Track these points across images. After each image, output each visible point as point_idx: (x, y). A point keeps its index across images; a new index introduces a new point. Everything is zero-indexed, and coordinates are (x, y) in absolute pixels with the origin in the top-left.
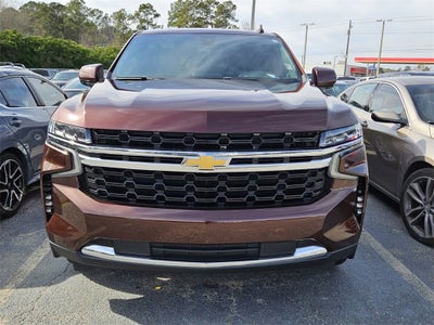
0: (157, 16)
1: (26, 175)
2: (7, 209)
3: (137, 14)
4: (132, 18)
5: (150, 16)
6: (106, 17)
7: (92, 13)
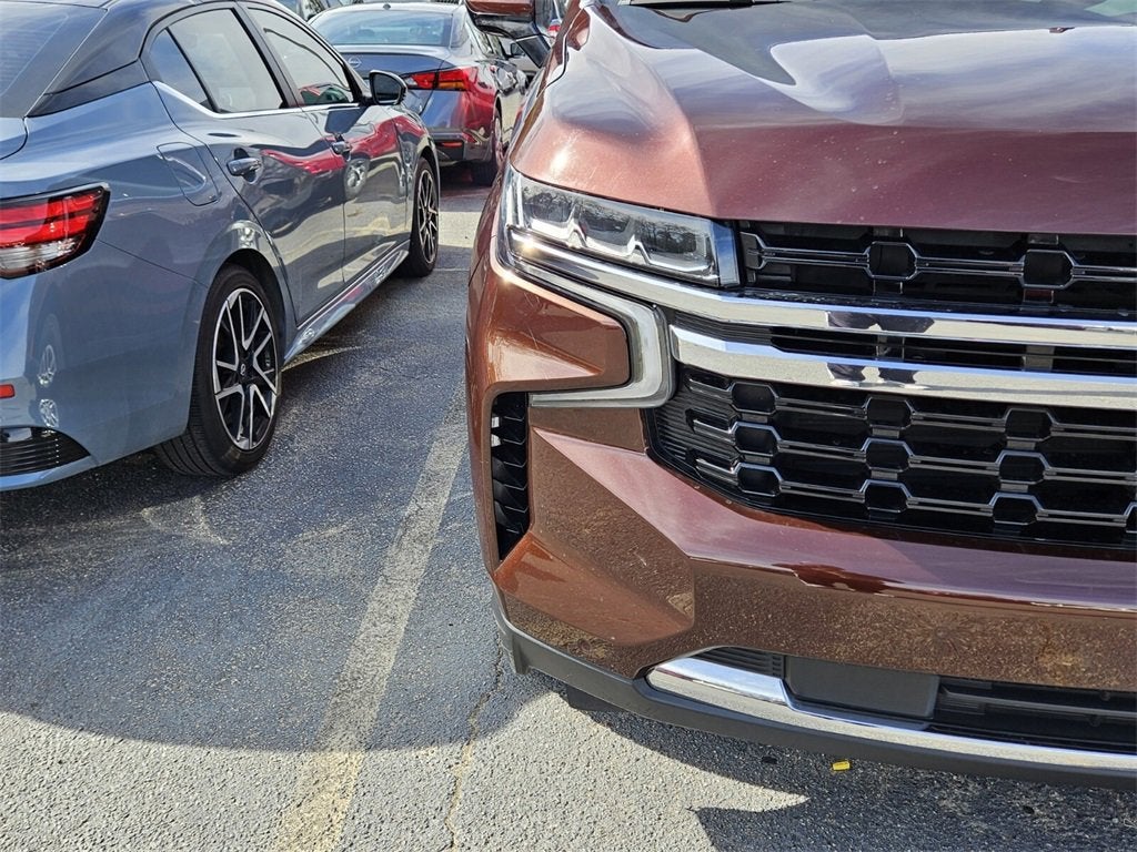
1: (280, 334)
2: (243, 444)
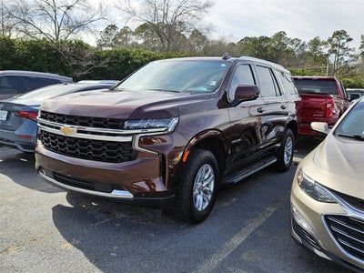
0: (350, 40)
3: (330, 40)
4: (325, 43)
5: (342, 41)
6: (303, 45)
7: (292, 42)
